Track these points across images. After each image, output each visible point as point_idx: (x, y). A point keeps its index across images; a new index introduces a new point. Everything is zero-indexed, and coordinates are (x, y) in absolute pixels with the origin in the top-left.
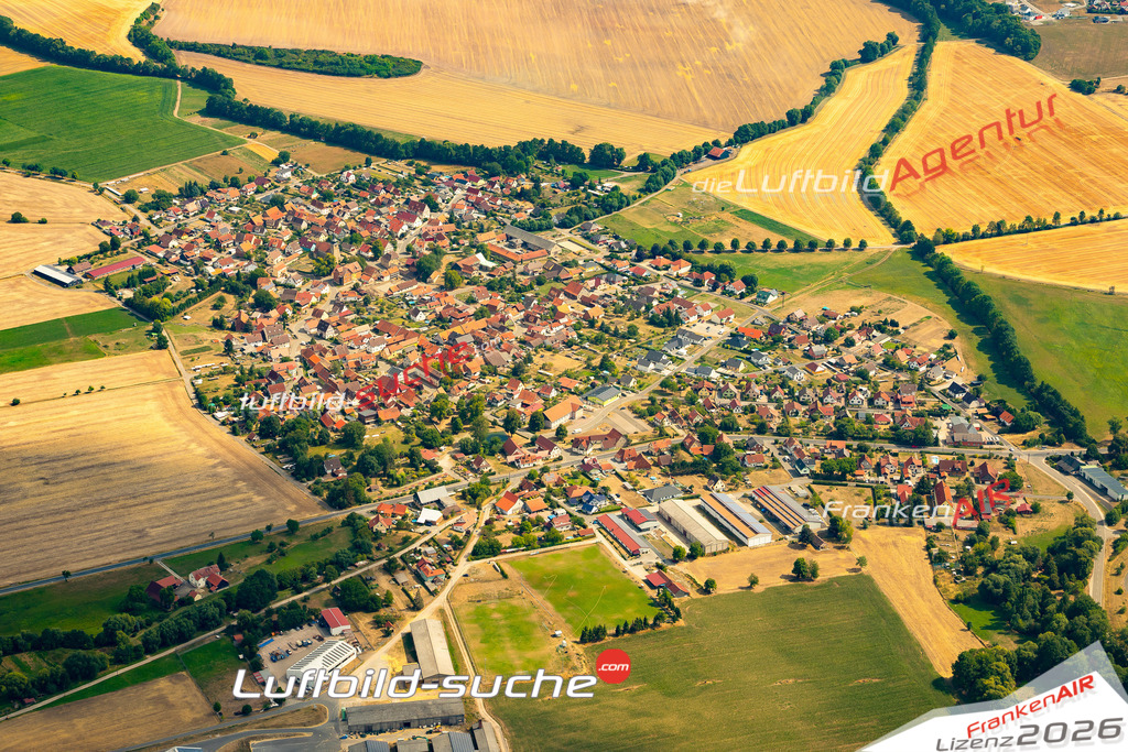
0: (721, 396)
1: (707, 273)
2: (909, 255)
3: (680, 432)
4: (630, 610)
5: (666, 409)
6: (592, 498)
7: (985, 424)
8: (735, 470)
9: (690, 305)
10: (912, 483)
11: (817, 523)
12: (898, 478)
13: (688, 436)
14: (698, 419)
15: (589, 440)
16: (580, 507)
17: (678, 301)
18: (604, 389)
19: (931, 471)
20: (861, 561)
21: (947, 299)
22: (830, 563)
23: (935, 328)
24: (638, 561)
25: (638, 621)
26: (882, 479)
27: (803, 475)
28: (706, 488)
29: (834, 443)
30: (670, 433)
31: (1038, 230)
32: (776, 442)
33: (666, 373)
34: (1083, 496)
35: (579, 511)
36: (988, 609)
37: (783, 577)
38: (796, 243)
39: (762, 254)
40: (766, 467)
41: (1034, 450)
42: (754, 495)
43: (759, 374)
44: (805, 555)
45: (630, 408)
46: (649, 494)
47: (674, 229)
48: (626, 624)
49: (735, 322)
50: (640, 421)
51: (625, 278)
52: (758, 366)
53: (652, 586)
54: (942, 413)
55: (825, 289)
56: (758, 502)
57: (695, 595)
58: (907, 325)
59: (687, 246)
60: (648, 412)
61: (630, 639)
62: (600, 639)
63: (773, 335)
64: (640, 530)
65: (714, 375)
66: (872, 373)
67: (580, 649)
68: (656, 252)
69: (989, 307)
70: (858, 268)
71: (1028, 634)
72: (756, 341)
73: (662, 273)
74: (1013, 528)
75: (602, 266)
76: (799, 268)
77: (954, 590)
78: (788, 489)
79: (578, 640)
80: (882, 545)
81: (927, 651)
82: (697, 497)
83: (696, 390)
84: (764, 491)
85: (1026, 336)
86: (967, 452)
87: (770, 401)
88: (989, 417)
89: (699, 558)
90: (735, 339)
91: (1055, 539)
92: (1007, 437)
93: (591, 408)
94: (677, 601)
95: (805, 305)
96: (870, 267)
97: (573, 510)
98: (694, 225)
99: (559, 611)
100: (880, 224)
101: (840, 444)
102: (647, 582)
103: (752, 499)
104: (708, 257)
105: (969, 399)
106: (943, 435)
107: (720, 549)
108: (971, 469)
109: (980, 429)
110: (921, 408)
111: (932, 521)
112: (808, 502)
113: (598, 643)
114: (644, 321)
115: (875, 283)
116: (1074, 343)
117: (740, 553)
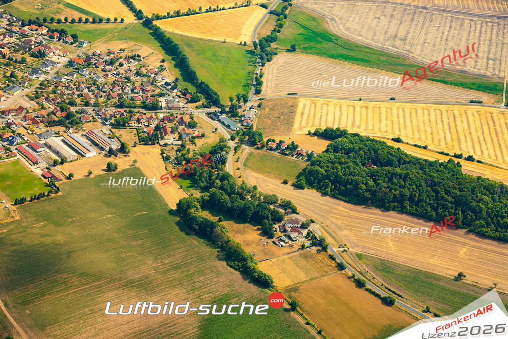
0: (67, 90)
1: (55, 33)
2: (142, 25)
3: (51, 106)
4: (36, 189)
5: (43, 96)
6: (13, 138)
7: (180, 99)
8: (77, 123)
9: (49, 48)
10: (153, 126)
11: (115, 146)
12: (147, 124)
13: (55, 108)
14: (59, 100)
15: (9, 111)
16: (8, 143)
17: (43, 46)
18: (14, 87)
19: (160, 121)
20: (135, 162)
21: (160, 44)
22: (122, 162)
23: (156, 58)
24: (38, 166)
25: (40, 194)
26: (140, 125)
27: (107, 125)
28: (65, 132)
29: (119, 110)
30: (46, 107)
31: (193, 14)
32: (94, 110)
33: (41, 79)
34: (222, 130)
35: (8, 144)
36: (188, 179)
37: (103, 170)
38: (93, 19)
39: (78, 24)
40: (91, 121)
41: (200, 110)
42: (86, 134)
43: (83, 79)
44: (111, 160)
45: (27, 96)
46: (39, 135)
47: (37, 12)
48: (35, 196)
49: (71, 56)
50: (32, 102)
51: (18, 35)
52: (82, 75)
53: (45, 178)
54: (162, 95)
55: (108, 40)
56: (89, 137)
57: (65, 180)
58: (144, 56)
59: (45, 20)
60: (35, 97)
61: (37, 202)
62: (23, 203)
63: (88, 61)
64: (37, 152)
65: (63, 80)
66: (132, 78)
67: (14, 208)
68: (30, 23)
69: (177, 48)
70: (121, 31)
71: (205, 189)
72: (80, 64)
73: (35, 32)
74: (195, 144)
75: (6, 29)
76: (96, 30)
77: (174, 172)
78: (101, 131)
79: (13, 204)
80: (143, 154)
81: (165, 199)
82: (62, 136)
83: (56, 87)
84: (91, 132)
85: (193, 61)
86: (174, 112)
87: (89, 91)
88: (181, 96)
89: (65, 164)
90: (71, 63)
91: (212, 148)
92: (189, 105)
93: (8, 96)
94: (57, 184)
95: (100, 48)
96: (126, 30)
97: (5, 144)
98: (46, 10)
99: (3, 191)
100: (128, 11)
101: (122, 110)
102: (43, 176)
103: (86, 136)
104: (54, 26)
105: (173, 89)
106: (164, 104)
107: (74, 159)
108: (176, 119)
109: (178, 102)
110: (153, 93)
111: (162, 143)
112: (110, 136)
113: (23, 205)
114: (29, 55)
115: (129, 38)
116: (212, 63)
117: (83, 160)
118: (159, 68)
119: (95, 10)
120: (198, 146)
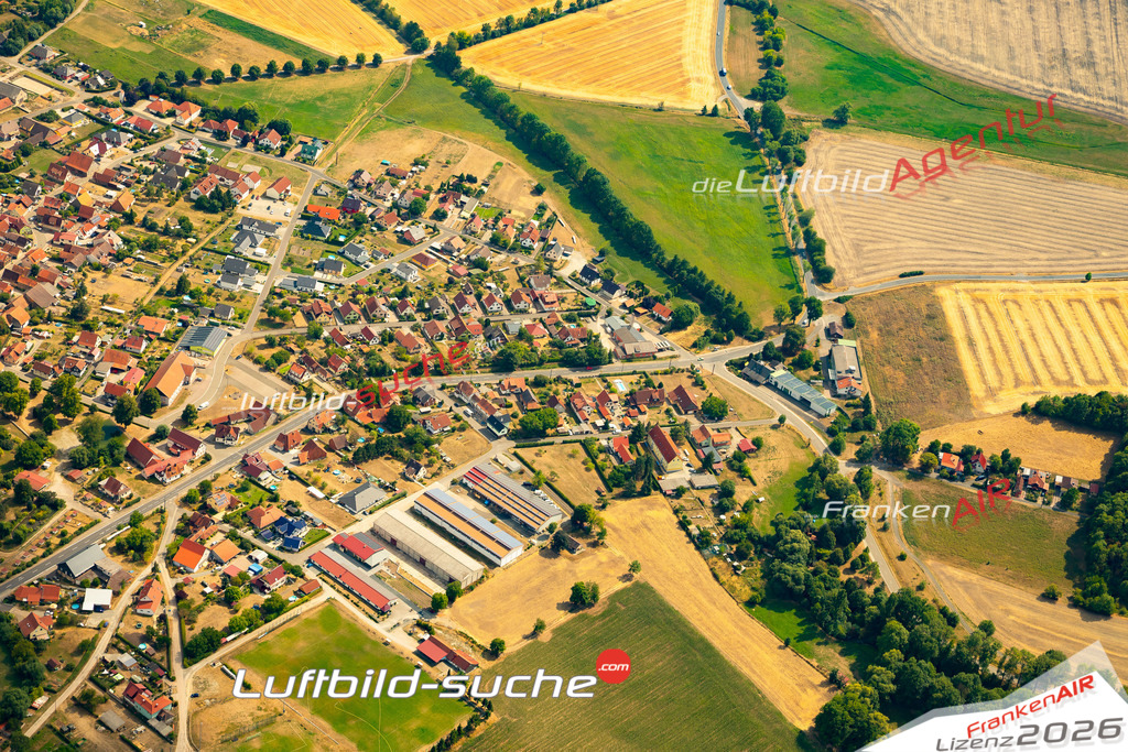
0: (345, 321)
1: (226, 121)
2: (430, 71)
3: (326, 386)
5: (292, 352)
6: (291, 527)
7: (641, 321)
8: (428, 444)
9: (235, 176)
10: (617, 427)
11: (559, 516)
12: (600, 423)
14: (343, 366)
15: (231, 421)
16: (280, 542)
17: (217, 170)
19: (627, 405)
20: (633, 567)
21: (504, 133)
22: (595, 570)
23: (514, 180)
24: (392, 621)
25: (453, 732)
26: (585, 427)
27: (500, 437)
28: (404, 476)
29: (506, 377)
30: (319, 391)
31: (542, 21)
32: (443, 387)
33: (258, 288)
35: (281, 549)
37: (562, 606)
38: (305, 63)
39: (268, 81)
40: (453, 430)
41: (708, 353)
42: (465, 481)
43: (366, 276)
45: (247, 355)
46: (348, 502)
47: (147, 49)
49: (300, 197)
50: (267, 375)
51: (130, 135)
52: (357, 264)
53: (430, 662)
54: (587, 312)
55: (366, 131)
56: (474, 491)
57: (484, 664)
58: (484, 178)
59: (181, 78)
60: (273, 358)
63: (351, 211)
64: (368, 567)
65: (319, 287)
66: (488, 259)
68: (146, 90)
70: (385, 94)
73: (169, 121)
74: (750, 478)
75: (89, 116)
76: (322, 99)
77: (741, 587)
82: (404, 495)
83: (310, 314)
84: (476, 474)
86: (646, 367)
87: (401, 319)
88: (641, 310)
89: (458, 599)
90: (311, 226)
92: (672, 337)
93: (201, 362)
96: (398, 92)
97: (272, 548)
98: (167, 41)
99: (341, 731)
100: (375, 23)
101: (518, 378)
103: (465, 486)
104: (219, 97)
105: (607, 286)
106: (608, 344)
107: (475, 580)
109: (642, 331)
110: (565, 307)
111: (666, 484)
112: (526, 479)
114: (189, 205)
115: (418, 117)
116: (661, 186)
117: (497, 578)
118: (539, 216)
119: (288, 27)
120: (761, 485)
